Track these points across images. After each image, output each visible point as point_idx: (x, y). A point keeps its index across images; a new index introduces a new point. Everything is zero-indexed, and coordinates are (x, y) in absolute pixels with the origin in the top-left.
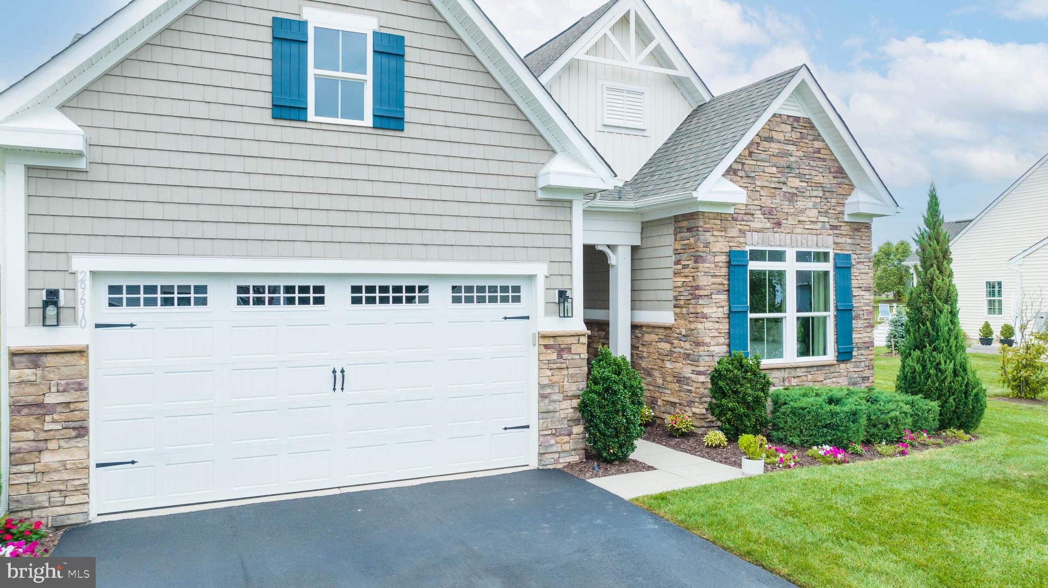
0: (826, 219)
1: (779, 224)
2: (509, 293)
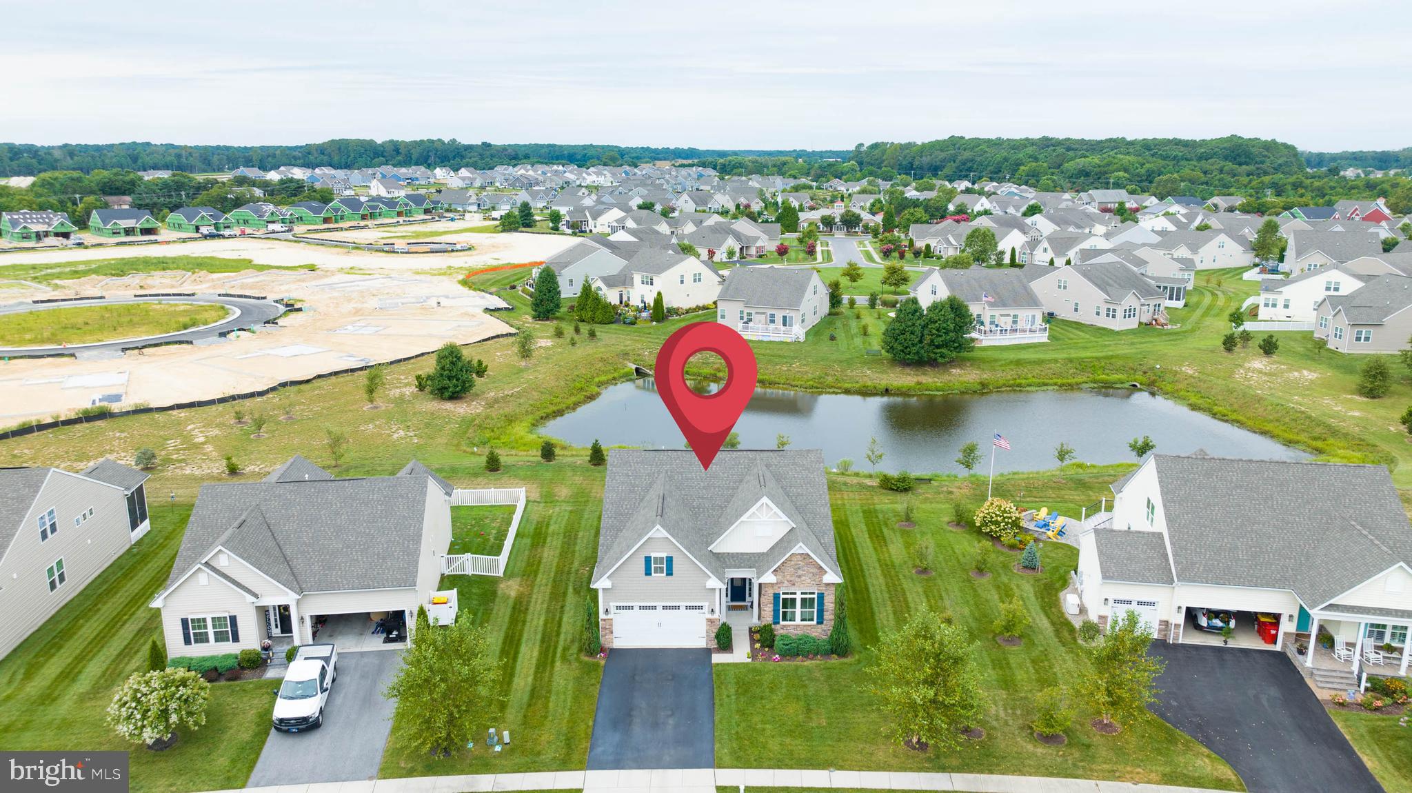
0: (814, 582)
1: (794, 584)
2: (702, 607)
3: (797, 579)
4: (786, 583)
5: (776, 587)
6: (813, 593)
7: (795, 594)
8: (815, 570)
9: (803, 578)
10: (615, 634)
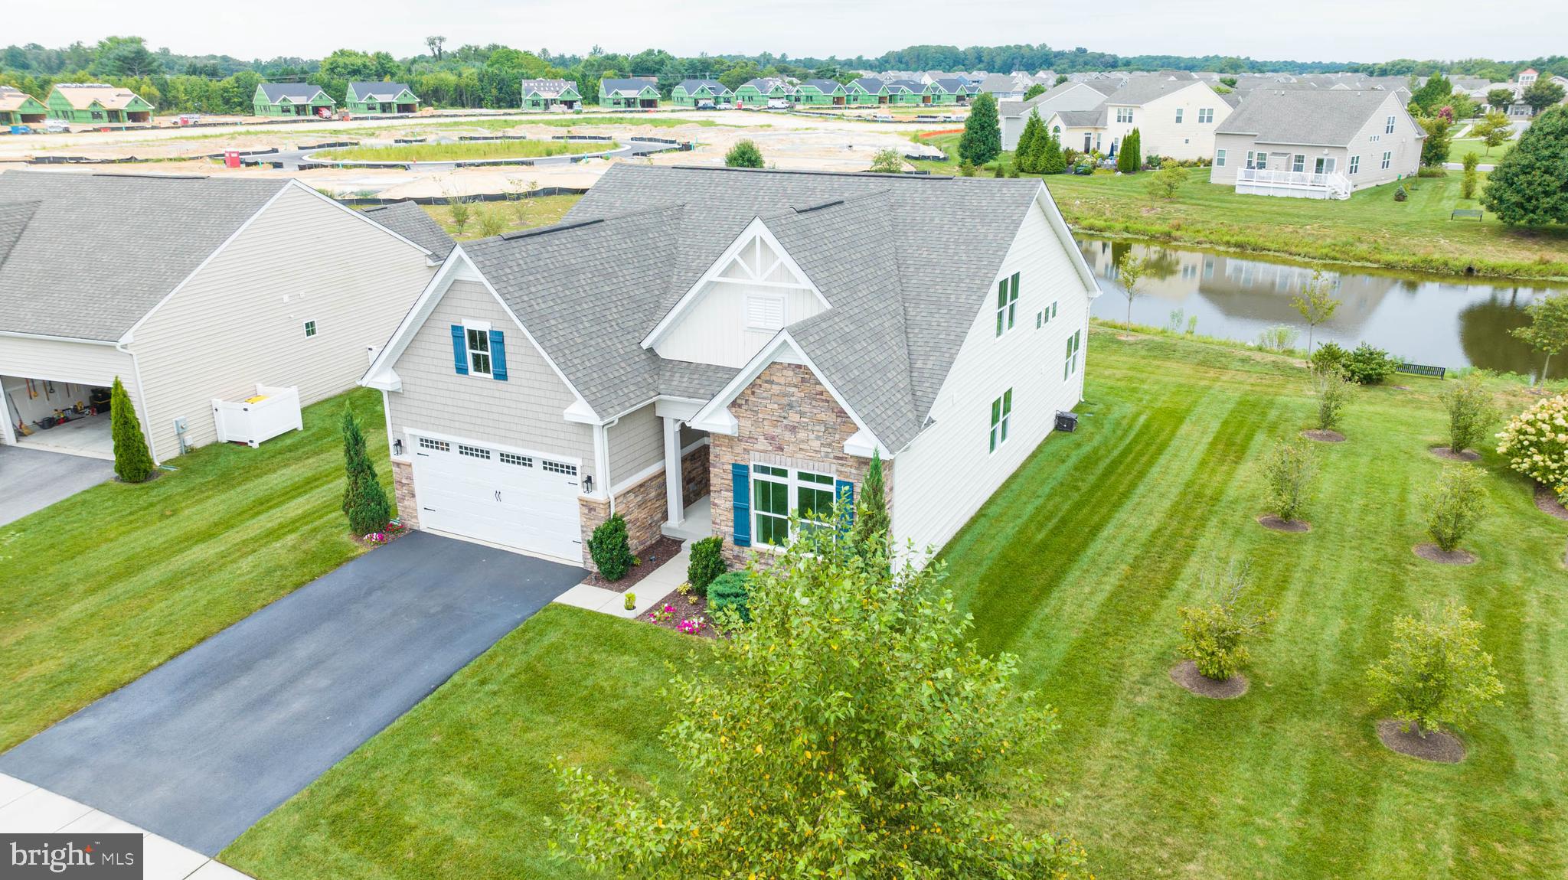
0: (830, 450)
1: (782, 450)
2: (570, 470)
3: (787, 435)
4: (762, 444)
5: (739, 449)
6: (828, 480)
7: (783, 473)
8: (830, 418)
9: (802, 435)
10: (420, 501)
